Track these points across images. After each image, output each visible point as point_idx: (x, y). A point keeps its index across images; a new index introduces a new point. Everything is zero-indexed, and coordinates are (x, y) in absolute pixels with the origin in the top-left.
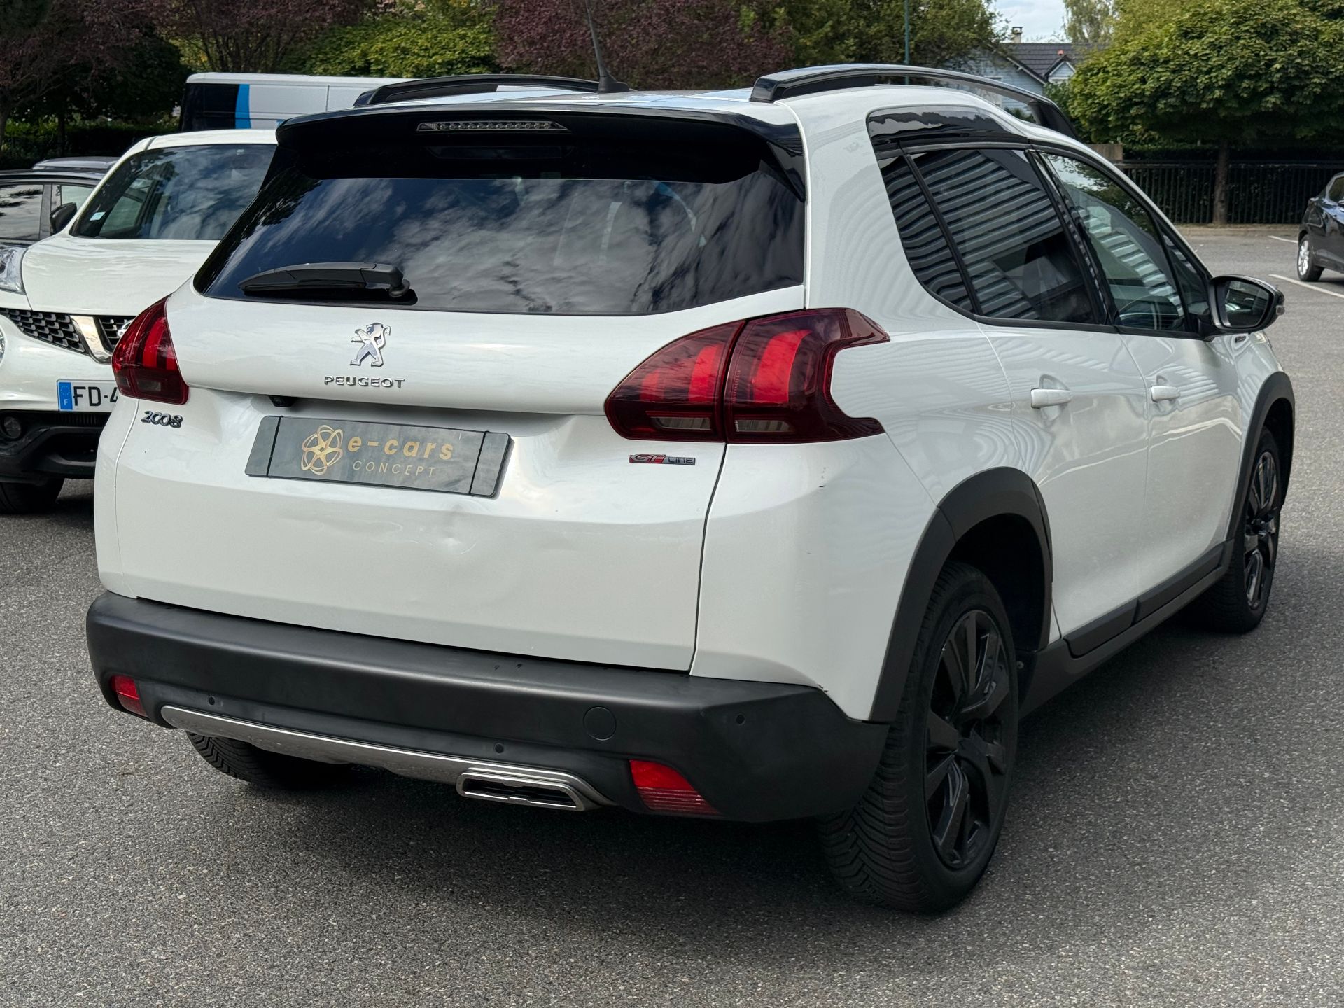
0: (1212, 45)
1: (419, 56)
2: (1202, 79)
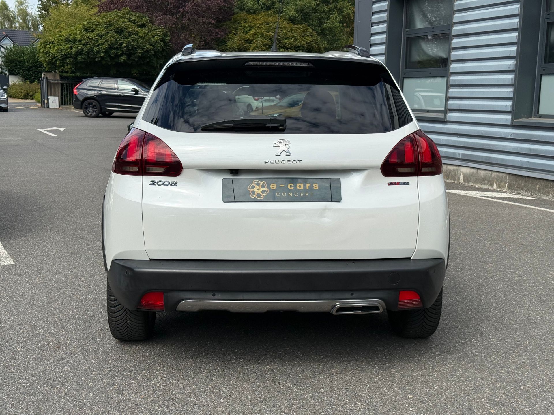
0: (98, 35)
2: (96, 49)
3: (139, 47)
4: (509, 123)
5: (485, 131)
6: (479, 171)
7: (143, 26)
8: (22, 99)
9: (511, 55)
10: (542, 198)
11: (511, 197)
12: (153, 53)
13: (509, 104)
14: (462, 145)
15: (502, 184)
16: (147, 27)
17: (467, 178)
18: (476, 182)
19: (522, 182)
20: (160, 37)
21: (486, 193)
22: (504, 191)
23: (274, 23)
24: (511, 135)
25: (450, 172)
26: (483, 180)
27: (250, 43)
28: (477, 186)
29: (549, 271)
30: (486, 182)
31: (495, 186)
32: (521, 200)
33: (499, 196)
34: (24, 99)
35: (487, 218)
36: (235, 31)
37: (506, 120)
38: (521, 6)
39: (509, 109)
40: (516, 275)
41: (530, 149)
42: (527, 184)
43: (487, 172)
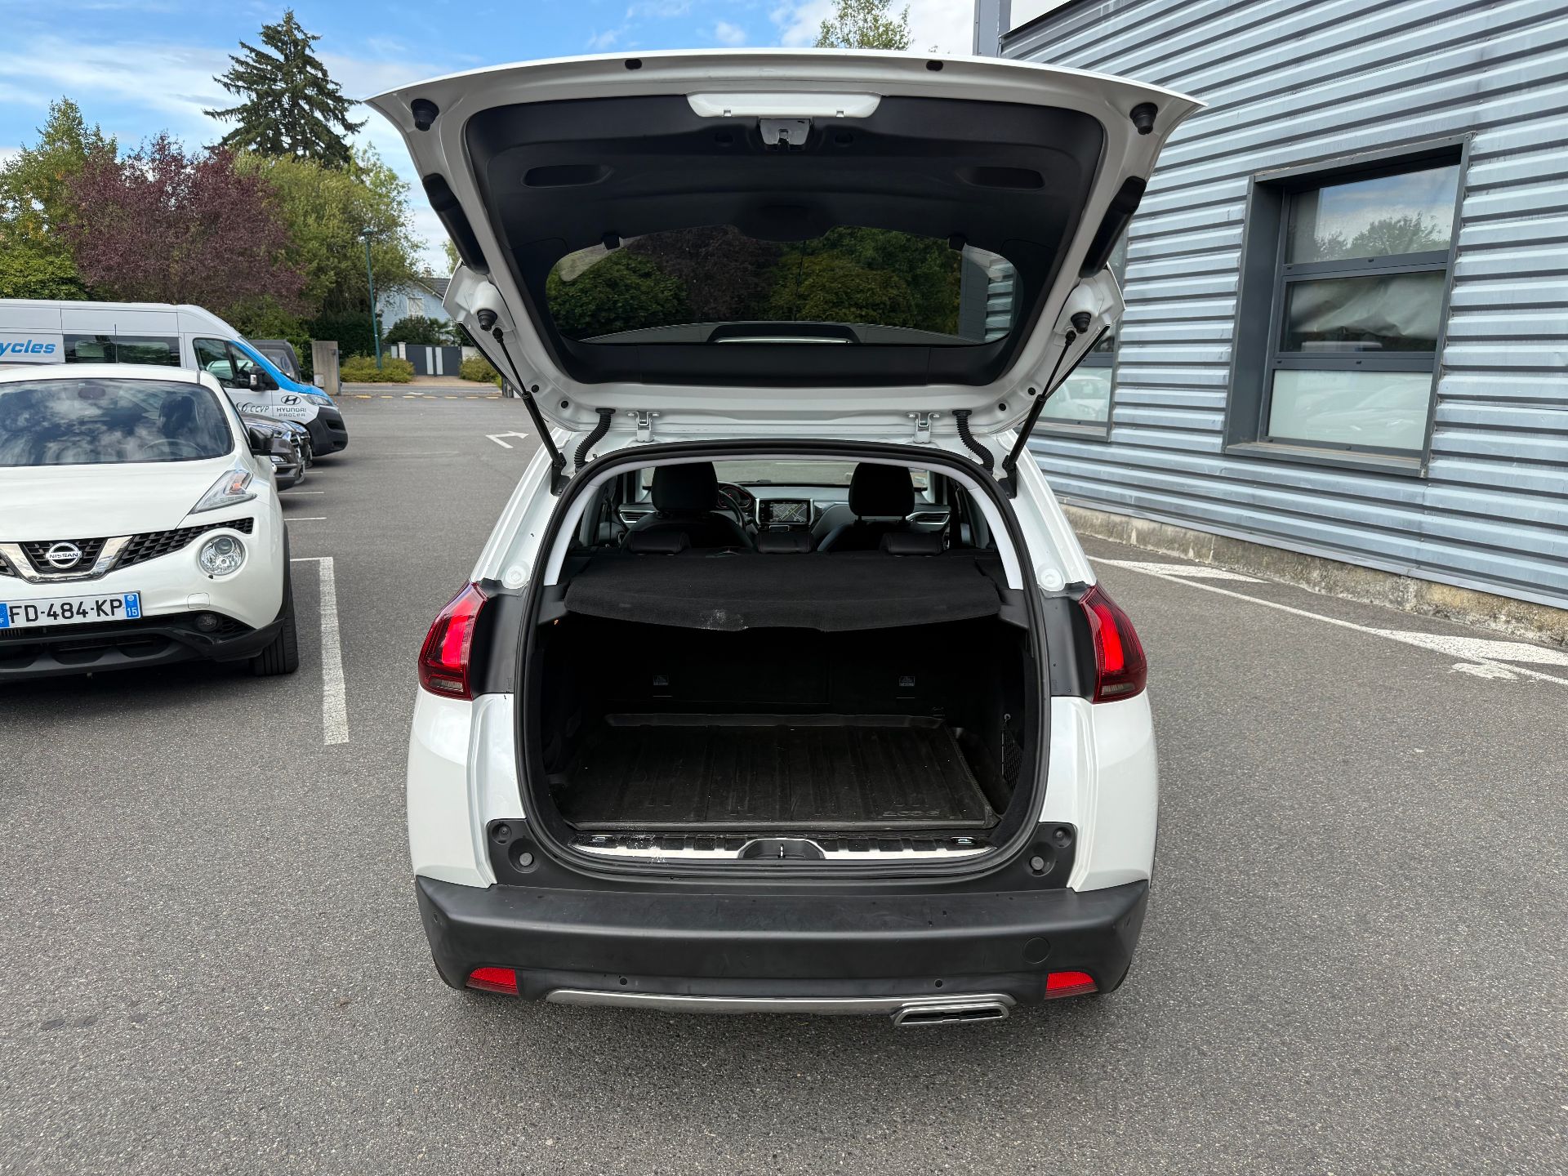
0: (582, 291)
1: (16, 276)
2: (578, 311)
3: (641, 308)
4: (1218, 450)
5: (1176, 462)
6: (1164, 526)
7: (647, 275)
8: (479, 381)
9: (1223, 338)
10: (1272, 581)
11: (1220, 577)
12: (662, 317)
13: (1219, 419)
14: (1136, 483)
15: (1204, 551)
16: (653, 277)
17: (1143, 537)
18: (1158, 544)
19: (1238, 549)
20: (672, 293)
21: (1177, 567)
22: (1207, 562)
23: (842, 268)
24: (1221, 471)
25: (1115, 525)
26: (1171, 543)
27: (806, 300)
28: (1162, 551)
29: (1315, 773)
30: (1176, 546)
31: (1191, 554)
32: (1239, 584)
33: (1200, 575)
34: (482, 381)
35: (1186, 629)
36: (783, 281)
37: (1214, 445)
38: (1242, 255)
39: (1218, 427)
40: (1256, 786)
41: (1253, 496)
42: (1246, 554)
43: (1178, 529)
